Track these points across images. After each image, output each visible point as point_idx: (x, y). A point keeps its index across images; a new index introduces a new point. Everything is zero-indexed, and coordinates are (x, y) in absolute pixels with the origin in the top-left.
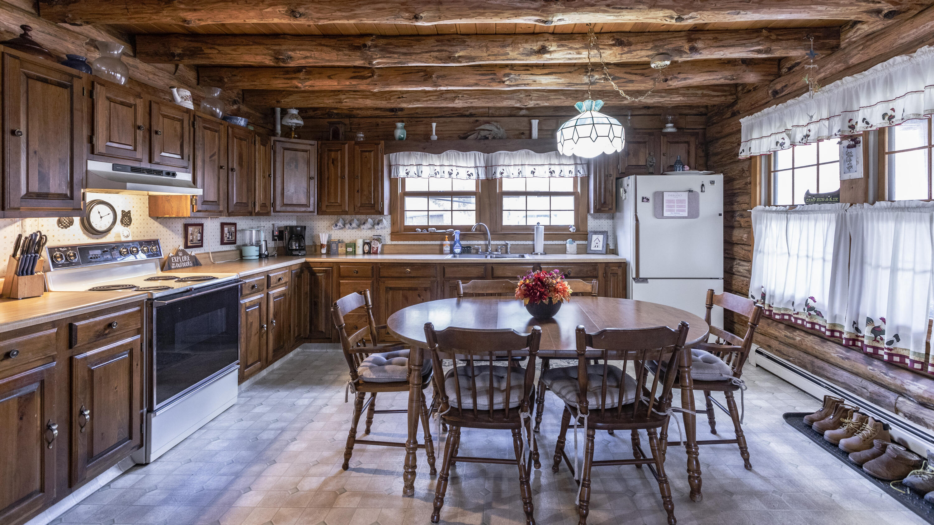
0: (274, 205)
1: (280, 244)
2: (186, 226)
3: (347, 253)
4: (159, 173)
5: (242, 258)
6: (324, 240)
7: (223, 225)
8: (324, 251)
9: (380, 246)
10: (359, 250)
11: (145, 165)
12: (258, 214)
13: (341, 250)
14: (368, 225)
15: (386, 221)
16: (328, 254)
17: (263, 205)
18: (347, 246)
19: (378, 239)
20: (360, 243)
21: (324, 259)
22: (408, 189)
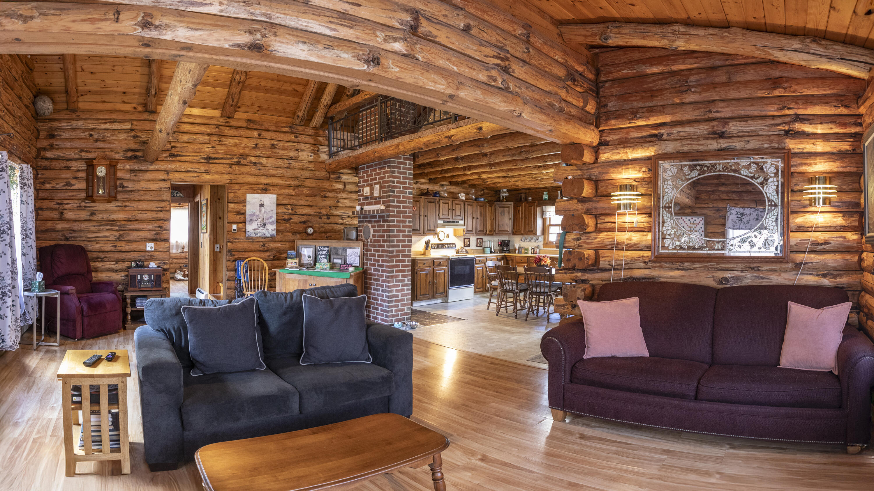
0: (495, 231)
1: (501, 248)
2: (464, 239)
3: (525, 253)
4: (454, 222)
5: (484, 252)
6: (517, 247)
7: (477, 239)
8: (517, 252)
9: (538, 250)
10: (530, 252)
11: (451, 220)
12: (488, 235)
13: (523, 251)
14: (533, 240)
15: (541, 239)
16: (518, 253)
17: (490, 231)
18: (525, 250)
19: (537, 247)
20: (530, 248)
21: (517, 255)
22: (552, 223)
